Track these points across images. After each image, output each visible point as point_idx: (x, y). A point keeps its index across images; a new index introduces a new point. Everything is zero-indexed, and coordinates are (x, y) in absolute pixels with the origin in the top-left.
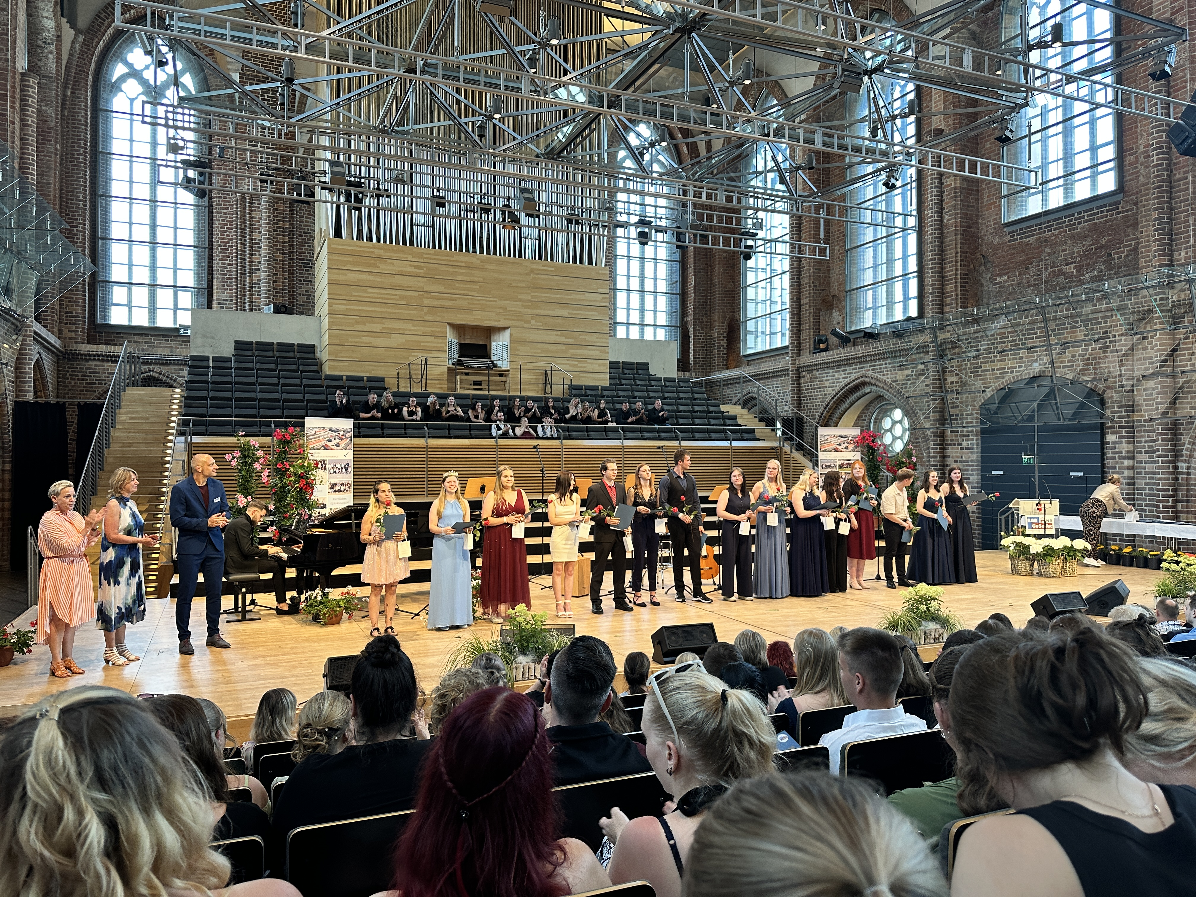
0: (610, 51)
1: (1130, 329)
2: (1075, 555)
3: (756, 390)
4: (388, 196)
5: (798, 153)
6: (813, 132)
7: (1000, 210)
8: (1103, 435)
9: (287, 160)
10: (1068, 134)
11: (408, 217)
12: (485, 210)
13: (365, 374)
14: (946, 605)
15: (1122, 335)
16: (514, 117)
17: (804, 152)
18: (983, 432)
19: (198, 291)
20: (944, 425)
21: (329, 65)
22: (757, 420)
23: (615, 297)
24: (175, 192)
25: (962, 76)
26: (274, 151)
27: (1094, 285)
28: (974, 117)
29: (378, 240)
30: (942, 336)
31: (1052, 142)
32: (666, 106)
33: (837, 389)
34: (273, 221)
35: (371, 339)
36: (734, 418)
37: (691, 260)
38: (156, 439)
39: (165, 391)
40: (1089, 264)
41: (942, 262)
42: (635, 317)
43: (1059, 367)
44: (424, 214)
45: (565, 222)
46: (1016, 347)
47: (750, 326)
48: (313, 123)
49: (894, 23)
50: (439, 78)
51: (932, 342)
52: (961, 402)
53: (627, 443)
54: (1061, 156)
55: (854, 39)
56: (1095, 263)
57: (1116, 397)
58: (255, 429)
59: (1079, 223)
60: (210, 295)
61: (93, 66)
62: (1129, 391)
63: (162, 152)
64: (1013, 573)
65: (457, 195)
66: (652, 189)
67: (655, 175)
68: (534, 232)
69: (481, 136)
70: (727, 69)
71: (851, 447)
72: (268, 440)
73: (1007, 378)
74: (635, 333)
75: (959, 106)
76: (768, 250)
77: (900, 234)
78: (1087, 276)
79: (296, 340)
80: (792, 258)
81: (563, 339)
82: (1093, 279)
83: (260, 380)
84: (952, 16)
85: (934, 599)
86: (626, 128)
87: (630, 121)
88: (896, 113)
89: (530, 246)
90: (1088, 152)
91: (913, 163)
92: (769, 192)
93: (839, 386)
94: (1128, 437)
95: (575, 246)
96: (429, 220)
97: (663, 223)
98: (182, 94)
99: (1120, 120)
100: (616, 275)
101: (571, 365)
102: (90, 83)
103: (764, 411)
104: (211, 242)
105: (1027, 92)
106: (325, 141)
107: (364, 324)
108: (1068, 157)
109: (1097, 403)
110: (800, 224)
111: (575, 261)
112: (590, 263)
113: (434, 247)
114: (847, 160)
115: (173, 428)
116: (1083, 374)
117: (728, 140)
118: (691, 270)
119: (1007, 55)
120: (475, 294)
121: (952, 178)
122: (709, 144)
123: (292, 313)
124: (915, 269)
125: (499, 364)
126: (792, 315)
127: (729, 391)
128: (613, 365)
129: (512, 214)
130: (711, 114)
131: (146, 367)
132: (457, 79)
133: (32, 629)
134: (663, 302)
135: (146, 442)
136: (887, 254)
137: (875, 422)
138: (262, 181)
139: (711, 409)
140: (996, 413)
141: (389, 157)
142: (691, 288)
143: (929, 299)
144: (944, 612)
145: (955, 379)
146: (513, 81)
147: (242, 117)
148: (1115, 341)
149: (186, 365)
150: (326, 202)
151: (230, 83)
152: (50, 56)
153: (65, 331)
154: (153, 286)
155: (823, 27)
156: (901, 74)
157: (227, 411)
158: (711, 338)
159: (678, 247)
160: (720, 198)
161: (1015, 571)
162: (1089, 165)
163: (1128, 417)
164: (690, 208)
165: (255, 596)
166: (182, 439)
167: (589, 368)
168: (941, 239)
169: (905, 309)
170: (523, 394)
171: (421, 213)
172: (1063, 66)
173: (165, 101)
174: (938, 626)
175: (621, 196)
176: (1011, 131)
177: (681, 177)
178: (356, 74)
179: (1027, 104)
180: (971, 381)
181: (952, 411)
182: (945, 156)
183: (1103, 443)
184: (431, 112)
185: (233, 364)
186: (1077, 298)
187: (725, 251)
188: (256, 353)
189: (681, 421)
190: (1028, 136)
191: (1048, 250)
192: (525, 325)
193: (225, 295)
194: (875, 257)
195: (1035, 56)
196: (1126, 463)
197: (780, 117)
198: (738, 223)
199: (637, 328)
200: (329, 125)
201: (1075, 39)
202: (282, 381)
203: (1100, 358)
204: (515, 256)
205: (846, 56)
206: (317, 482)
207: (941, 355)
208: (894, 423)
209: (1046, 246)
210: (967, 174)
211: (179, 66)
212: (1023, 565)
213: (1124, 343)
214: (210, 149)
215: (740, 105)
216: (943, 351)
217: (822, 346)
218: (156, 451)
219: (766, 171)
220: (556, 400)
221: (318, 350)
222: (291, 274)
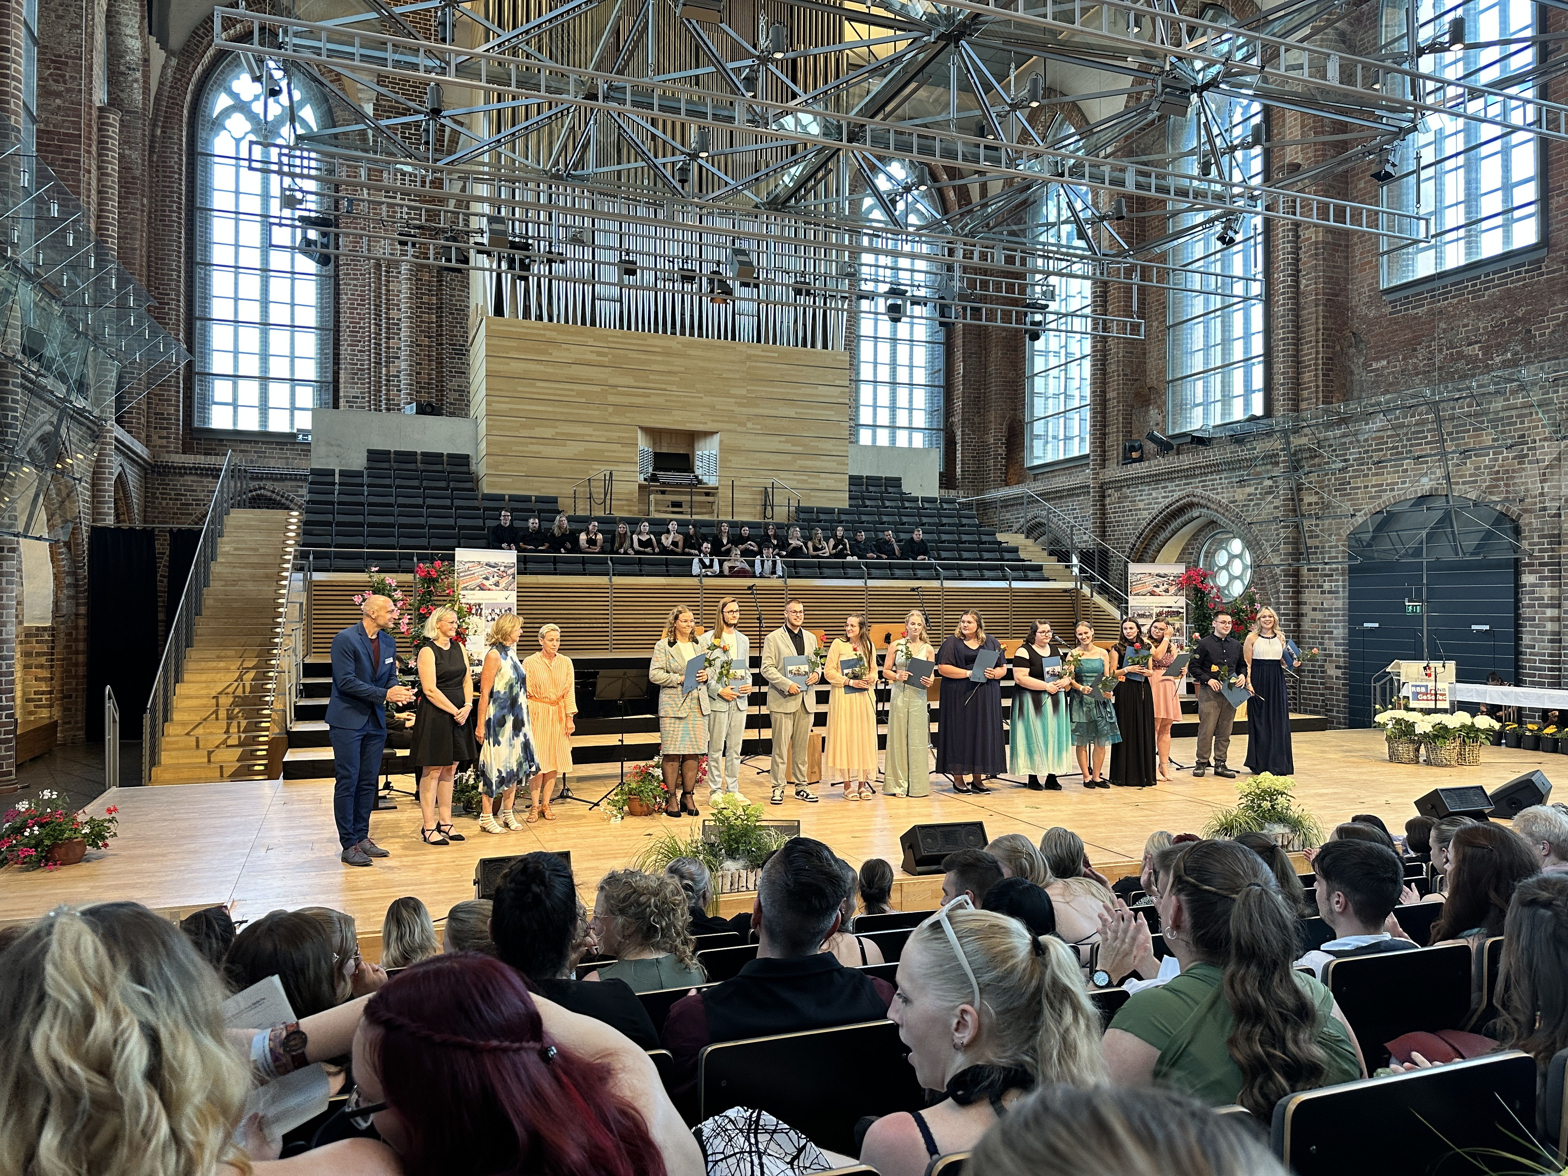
0: (852, 66)
1: (1555, 432)
2: (1477, 737)
3: (1044, 513)
4: (562, 262)
5: (1104, 198)
6: (1123, 170)
7: (1377, 271)
8: (1517, 575)
9: (433, 216)
10: (1471, 170)
11: (588, 289)
12: (688, 278)
13: (533, 493)
14: (1298, 801)
15: (1545, 439)
16: (726, 155)
17: (1112, 196)
18: (1352, 570)
19: (320, 385)
20: (1298, 560)
21: (487, 91)
22: (1045, 553)
23: (857, 391)
24: (293, 259)
25: (1326, 91)
26: (417, 204)
27: (1506, 373)
28: (1343, 146)
29: (551, 319)
30: (1297, 441)
31: (1449, 179)
32: (926, 137)
33: (1155, 512)
34: (416, 295)
35: (541, 448)
36: (1015, 550)
37: (959, 341)
38: (268, 577)
39: (279, 514)
40: (1499, 344)
41: (1297, 342)
42: (883, 417)
43: (1457, 483)
44: (610, 284)
45: (792, 293)
46: (1398, 456)
47: (1038, 428)
48: (466, 167)
49: (1233, 22)
50: (628, 106)
51: (1283, 450)
52: (1322, 531)
53: (871, 583)
54: (1462, 198)
55: (1179, 45)
56: (1508, 342)
57: (1536, 523)
58: (395, 563)
59: (1487, 289)
60: (336, 390)
61: (188, 97)
62: (1554, 516)
63: (275, 207)
64: (1391, 760)
65: (652, 259)
66: (907, 248)
67: (911, 229)
68: (752, 307)
69: (683, 181)
70: (1007, 89)
71: (1173, 590)
72: (408, 577)
73: (1385, 498)
74: (883, 437)
75: (1323, 133)
76: (1063, 327)
77: (1241, 305)
78: (1497, 360)
79: (446, 449)
80: (1094, 337)
81: (789, 447)
82: (1505, 364)
83: (401, 500)
84: (1313, 10)
85: (1282, 794)
86: (873, 168)
87: (880, 158)
88: (1236, 142)
89: (746, 324)
90: (1500, 193)
91: (1259, 209)
92: (1064, 250)
93: (1157, 508)
94: (1552, 578)
95: (805, 325)
96: (615, 291)
97: (922, 292)
98: (300, 131)
99: (1545, 147)
100: (859, 362)
101: (799, 481)
102: (185, 120)
103: (1056, 541)
104: (337, 322)
105: (1415, 112)
106: (482, 190)
107: (532, 428)
108: (1472, 197)
109: (1510, 532)
110: (1105, 292)
111: (804, 345)
112: (825, 346)
113: (622, 327)
114: (1170, 206)
115: (288, 561)
116: (1491, 493)
117: (1009, 182)
118: (959, 354)
119: (1388, 63)
120: (674, 388)
121: (1312, 229)
122: (984, 188)
123: (441, 414)
124: (1261, 352)
125: (705, 479)
126: (1094, 412)
127: (1008, 516)
128: (855, 481)
129: (722, 283)
130: (986, 147)
131: (256, 484)
132: (650, 106)
133: (108, 817)
134: (920, 397)
135: (254, 579)
136: (1223, 331)
137: (1206, 557)
138: (403, 243)
139: (985, 538)
140: (1369, 545)
141: (564, 210)
142: (959, 379)
143: (1280, 391)
144: (1295, 811)
145: (1313, 499)
146: (725, 108)
147: (376, 161)
148: (1534, 448)
149: (305, 480)
150: (484, 269)
151: (361, 117)
152: (135, 85)
153: (155, 437)
154: (264, 379)
155: (1136, 30)
156: (1243, 91)
157: (359, 540)
158: (984, 444)
159: (941, 324)
160: (999, 258)
161: (1394, 758)
162: (1500, 210)
163: (1553, 550)
164: (957, 273)
165: (391, 778)
166: (300, 575)
167: (823, 484)
168: (1296, 311)
169: (1247, 405)
170: (736, 519)
171: (605, 283)
172: (1465, 77)
173: (279, 141)
174: (1287, 830)
175: (867, 258)
176: (1394, 165)
177: (946, 232)
178: (523, 102)
179: (1415, 129)
180: (1335, 502)
181: (1310, 542)
182: (1303, 200)
183: (1518, 586)
184: (619, 151)
185: (366, 480)
186: (1483, 390)
187: (1004, 329)
188: (395, 465)
189: (944, 554)
190: (1417, 171)
191: (1443, 325)
192: (740, 429)
193: (355, 391)
194: (1206, 336)
195: (1426, 64)
196: (1550, 612)
197: (1078, 150)
198: (1022, 291)
199: (886, 432)
200: (486, 169)
201: (1482, 39)
202: (430, 501)
203: (1514, 471)
204: (726, 338)
205: (1168, 68)
206: (471, 632)
207: (1295, 466)
208: (1232, 557)
209: (1440, 320)
210: (1332, 223)
211: (297, 95)
212: (1404, 749)
213: (1547, 452)
214: (337, 202)
215: (1024, 136)
216: (1298, 461)
217: (1135, 455)
218: (267, 590)
219: (1058, 224)
220: (779, 526)
221: (473, 461)
222: (440, 364)
